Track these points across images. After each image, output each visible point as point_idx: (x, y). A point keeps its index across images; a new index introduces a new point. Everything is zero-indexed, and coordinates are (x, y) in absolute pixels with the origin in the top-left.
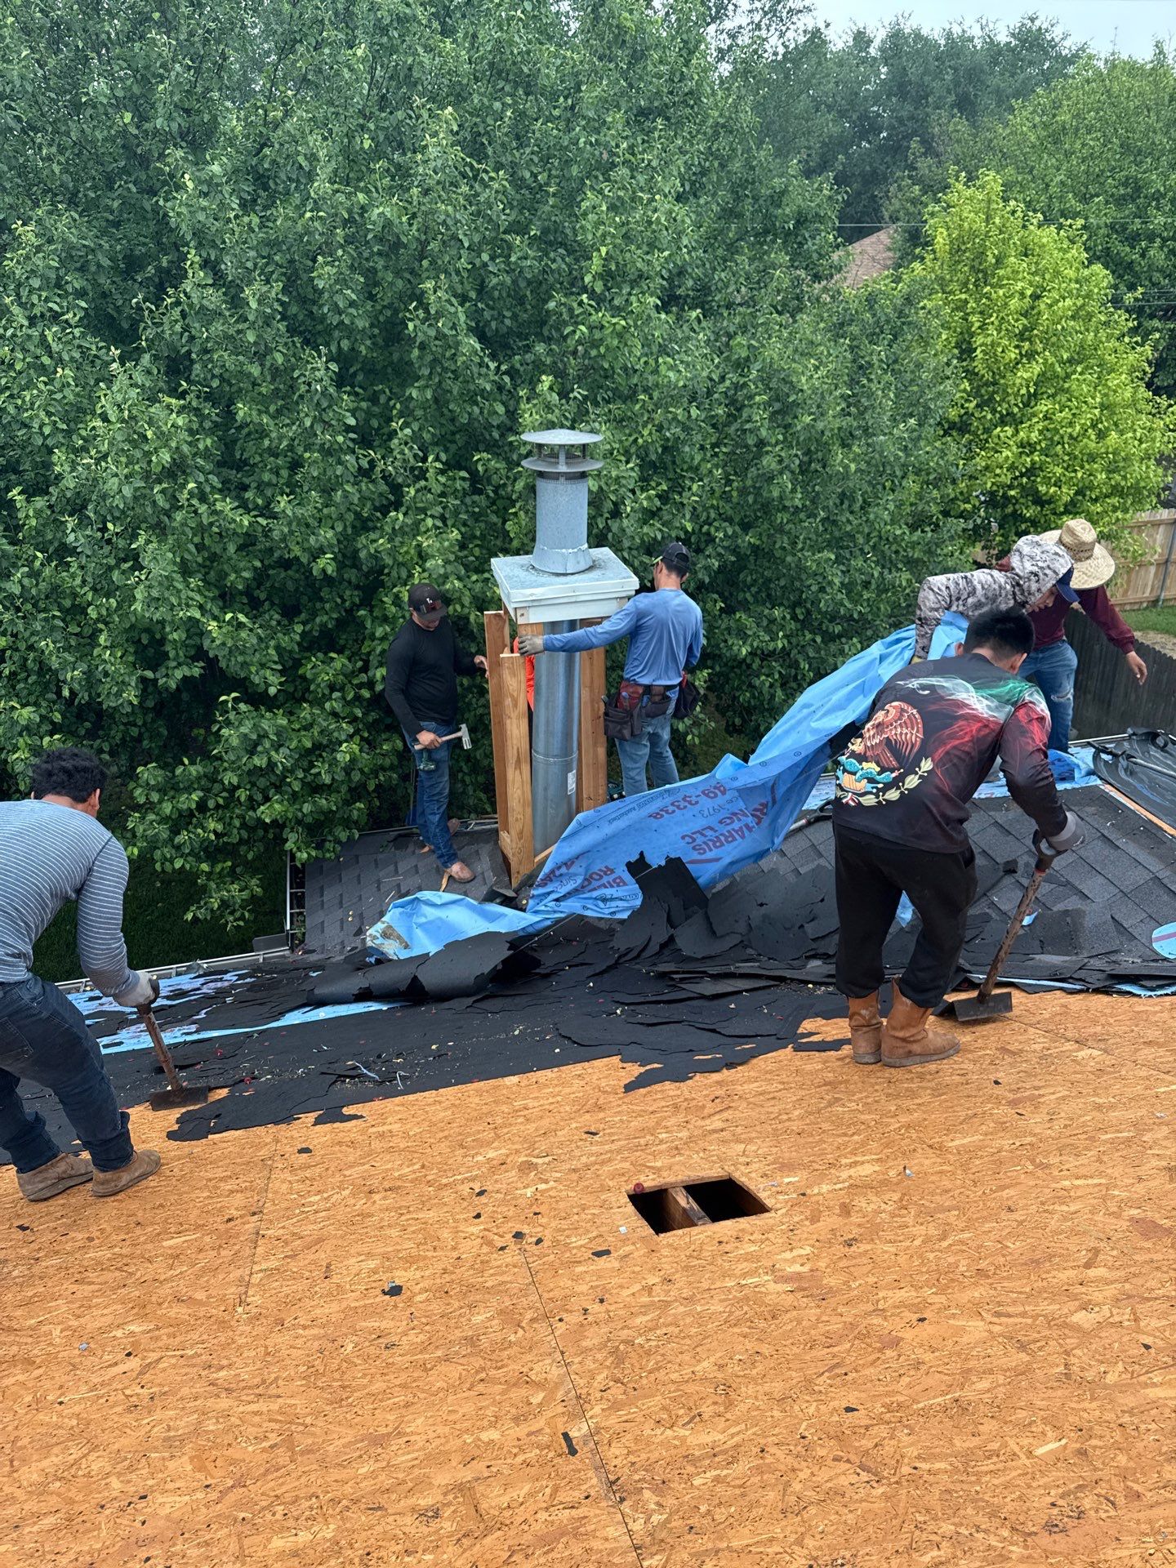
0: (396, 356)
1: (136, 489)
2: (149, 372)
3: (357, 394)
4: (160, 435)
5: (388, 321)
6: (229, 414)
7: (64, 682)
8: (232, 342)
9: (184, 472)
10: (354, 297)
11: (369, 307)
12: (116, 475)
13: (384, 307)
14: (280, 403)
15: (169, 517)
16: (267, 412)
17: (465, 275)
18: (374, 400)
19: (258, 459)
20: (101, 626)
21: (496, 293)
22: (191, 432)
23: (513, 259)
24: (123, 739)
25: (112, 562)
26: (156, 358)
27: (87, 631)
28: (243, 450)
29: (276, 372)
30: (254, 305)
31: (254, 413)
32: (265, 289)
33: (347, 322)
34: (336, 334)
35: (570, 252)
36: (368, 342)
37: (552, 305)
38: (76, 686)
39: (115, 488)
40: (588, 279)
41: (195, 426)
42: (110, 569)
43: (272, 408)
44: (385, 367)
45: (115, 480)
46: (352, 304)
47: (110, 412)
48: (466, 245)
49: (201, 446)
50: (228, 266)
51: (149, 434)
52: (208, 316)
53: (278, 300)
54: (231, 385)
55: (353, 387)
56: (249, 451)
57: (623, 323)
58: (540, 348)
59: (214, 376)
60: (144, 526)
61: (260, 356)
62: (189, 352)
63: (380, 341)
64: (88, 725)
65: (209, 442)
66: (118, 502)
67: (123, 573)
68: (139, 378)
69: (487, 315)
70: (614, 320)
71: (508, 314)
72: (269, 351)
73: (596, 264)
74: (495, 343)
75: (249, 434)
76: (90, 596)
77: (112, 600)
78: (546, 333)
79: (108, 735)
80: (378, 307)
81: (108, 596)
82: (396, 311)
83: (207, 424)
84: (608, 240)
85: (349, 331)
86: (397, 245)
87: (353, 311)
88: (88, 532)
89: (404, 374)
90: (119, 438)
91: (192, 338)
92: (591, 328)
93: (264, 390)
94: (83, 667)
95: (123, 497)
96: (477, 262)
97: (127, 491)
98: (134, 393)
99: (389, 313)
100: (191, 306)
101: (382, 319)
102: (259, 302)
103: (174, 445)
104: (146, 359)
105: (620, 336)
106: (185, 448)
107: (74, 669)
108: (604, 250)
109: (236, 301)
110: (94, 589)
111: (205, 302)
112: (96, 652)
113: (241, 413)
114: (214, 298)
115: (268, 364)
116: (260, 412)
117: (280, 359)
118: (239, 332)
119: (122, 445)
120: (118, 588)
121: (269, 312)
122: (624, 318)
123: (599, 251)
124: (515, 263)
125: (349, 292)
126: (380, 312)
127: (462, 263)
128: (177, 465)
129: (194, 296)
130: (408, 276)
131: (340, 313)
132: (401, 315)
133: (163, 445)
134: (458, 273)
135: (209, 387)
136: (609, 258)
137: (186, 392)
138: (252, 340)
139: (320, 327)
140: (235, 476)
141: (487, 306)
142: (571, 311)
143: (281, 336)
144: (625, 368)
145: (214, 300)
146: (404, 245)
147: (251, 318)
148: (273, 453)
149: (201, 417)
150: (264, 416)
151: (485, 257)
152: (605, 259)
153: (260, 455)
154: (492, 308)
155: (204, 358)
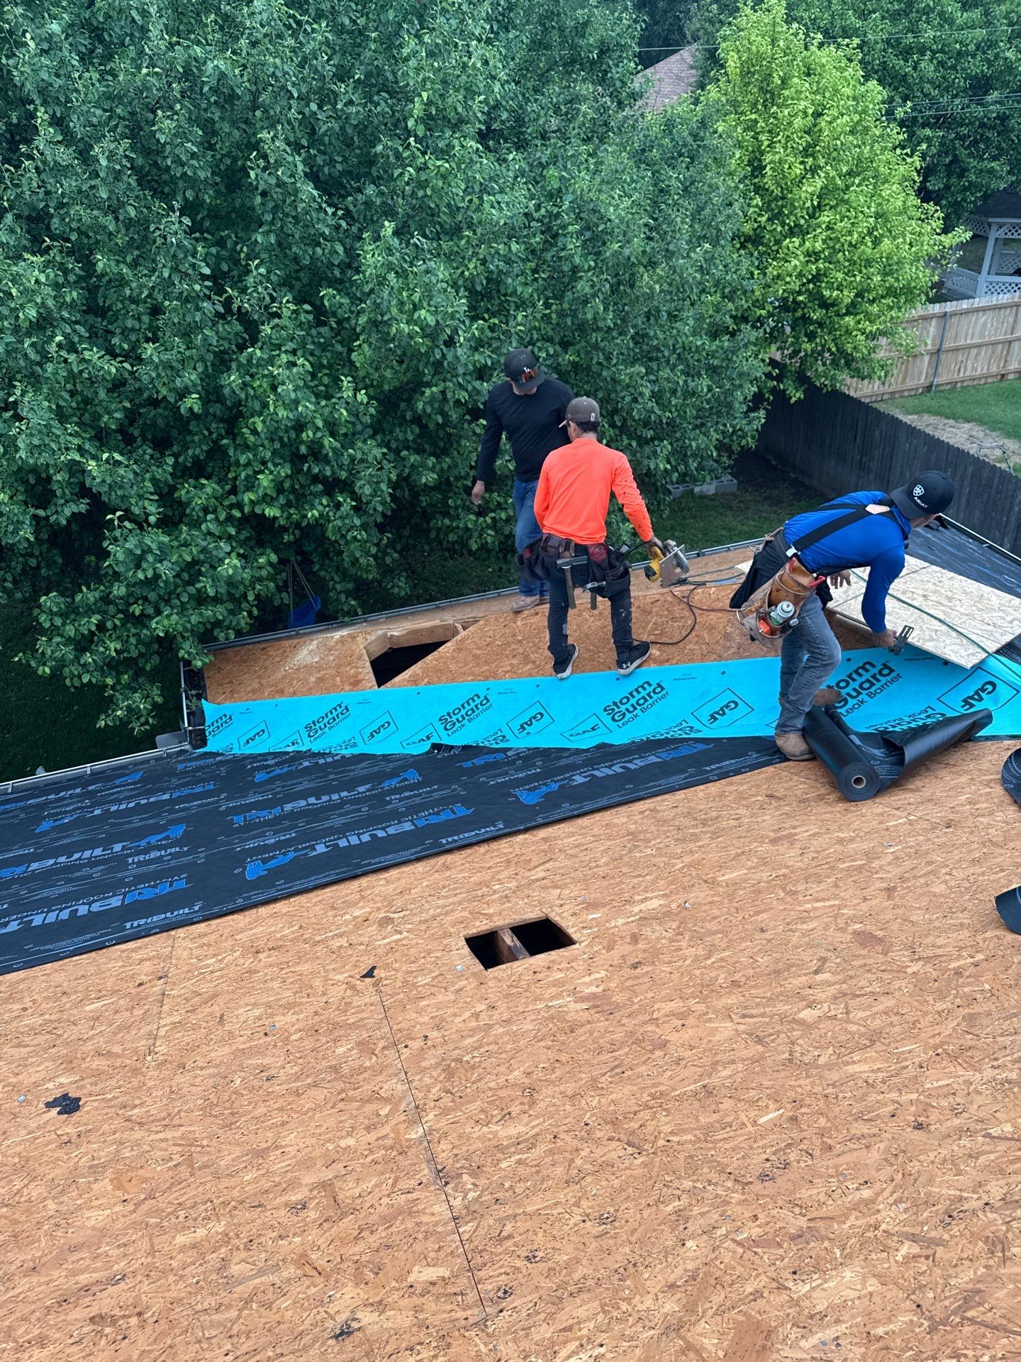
0: (238, 203)
1: (8, 344)
2: (12, 231)
3: (206, 239)
5: (228, 168)
6: (89, 265)
8: (85, 197)
9: (50, 325)
10: (195, 149)
11: (209, 158)
13: (223, 156)
14: (136, 253)
15: (41, 368)
16: (124, 262)
17: (296, 125)
18: (221, 243)
19: (120, 306)
21: (326, 139)
22: (57, 286)
23: (339, 106)
24: (23, 570)
26: (18, 217)
28: (105, 298)
29: (129, 224)
30: (104, 162)
31: (113, 263)
32: (112, 146)
33: (189, 173)
34: (181, 184)
35: (392, 94)
36: (211, 192)
37: (379, 148)
40: (411, 123)
41: (61, 280)
43: (129, 259)
44: (229, 213)
46: (193, 155)
48: (296, 95)
49: (68, 299)
50: (75, 124)
51: (14, 292)
52: (60, 170)
53: (126, 156)
54: (88, 237)
55: (202, 233)
56: (110, 298)
57: (447, 165)
58: (370, 190)
59: (72, 230)
60: (19, 376)
61: (113, 210)
62: (47, 206)
63: (223, 189)
65: (75, 294)
67: (5, 421)
68: (3, 237)
69: (319, 160)
70: (439, 163)
71: (340, 159)
72: (122, 205)
73: (417, 108)
74: (331, 188)
75: (110, 281)
78: (375, 174)
79: (9, 566)
80: (218, 156)
82: (235, 160)
83: (72, 278)
84: (428, 85)
85: (192, 182)
86: (232, 97)
87: (194, 162)
89: (250, 221)
91: (47, 193)
92: (419, 170)
93: (119, 242)
96: (306, 111)
99: (229, 162)
100: (45, 162)
101: (222, 167)
102: (108, 158)
103: (42, 299)
104: (8, 217)
105: (444, 177)
106: (50, 303)
108: (425, 95)
109: (84, 155)
111: (57, 158)
113: (100, 265)
114: (64, 155)
115: (121, 217)
116: (118, 262)
117: (133, 213)
118: (92, 187)
121: (118, 167)
122: (447, 161)
123: (420, 95)
124: (342, 110)
125: (189, 145)
126: (221, 160)
127: (293, 114)
128: (45, 319)
129: (47, 152)
130: (243, 126)
131: (183, 165)
132: (239, 163)
133: (30, 301)
134: (289, 122)
135: (68, 240)
136: (430, 103)
137: (49, 248)
138: (104, 195)
139: (165, 177)
140: (100, 324)
141: (319, 151)
142: (398, 156)
143: (132, 190)
144: (449, 206)
145: (65, 157)
146: (239, 98)
147: (102, 174)
148: (134, 301)
149: (66, 272)
150: (122, 266)
151: (314, 107)
152: (426, 105)
153: (122, 302)
154: (323, 153)
155: (62, 212)
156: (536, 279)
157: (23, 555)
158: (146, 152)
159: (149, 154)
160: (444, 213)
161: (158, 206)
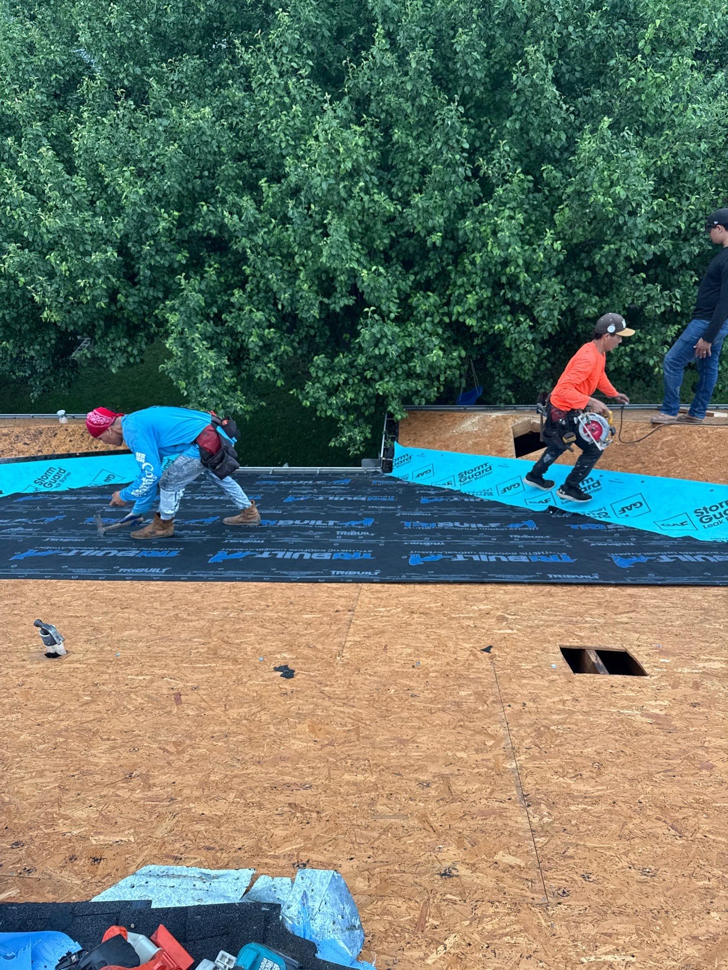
0: (497, 98)
1: (330, 185)
2: (346, 108)
3: (469, 123)
4: (347, 150)
5: (497, 72)
6: (388, 136)
7: (279, 300)
8: (397, 89)
9: (358, 174)
10: (479, 57)
11: (486, 64)
12: (319, 175)
13: (495, 63)
14: (420, 129)
15: (346, 202)
16: (411, 135)
17: (555, 41)
18: (479, 126)
19: (402, 165)
20: (301, 268)
21: (572, 54)
22: (365, 148)
23: (588, 29)
24: (306, 336)
25: (311, 229)
26: (351, 99)
27: (294, 269)
28: (393, 159)
29: (421, 108)
30: (414, 65)
31: (404, 136)
32: (422, 53)
33: (471, 74)
34: (462, 82)
35: (630, 22)
36: (482, 89)
37: (613, 62)
38: (285, 303)
39: (318, 184)
40: (641, 44)
41: (368, 144)
42: (310, 233)
43: (415, 134)
44: (489, 105)
45: (319, 178)
46: (476, 62)
47: (320, 135)
48: (560, 19)
49: (370, 157)
50: (401, 38)
51: (341, 150)
52: (384, 70)
53: (429, 61)
54: (392, 117)
55: (468, 118)
56: (397, 160)
57: (663, 77)
58: (597, 94)
59: (383, 111)
60: (331, 207)
61: (413, 98)
62: (370, 94)
63: (489, 87)
64: (288, 324)
65: (375, 154)
66: (318, 192)
67: (317, 236)
68: (340, 112)
69: (564, 69)
70: (657, 75)
71: (578, 69)
72: (419, 95)
73: (649, 33)
74: (567, 89)
75: (398, 148)
76: (296, 249)
77: (309, 252)
78: (602, 81)
79: (298, 332)
80: (492, 63)
81: (307, 248)
82: (502, 67)
83: (375, 143)
84: (662, 14)
85: (469, 80)
86: (513, 19)
87: (476, 67)
88: (300, 210)
89: (502, 110)
90: (323, 152)
91: (372, 85)
92: (639, 80)
93: (411, 121)
94: (289, 292)
95: (322, 189)
96: (565, 32)
97: (325, 186)
98: (335, 123)
99: (498, 67)
100: (375, 64)
101: (493, 71)
102: (417, 63)
103: (355, 157)
104: (346, 99)
105: (658, 86)
106: (361, 159)
107: (285, 293)
108: (658, 22)
109: (402, 61)
110: (299, 244)
111: (383, 61)
112: (298, 282)
113: (396, 136)
114: (390, 59)
115: (417, 104)
116: (408, 135)
117: (425, 102)
118: (402, 82)
119: (325, 156)
120: (312, 245)
121: (422, 69)
122: (664, 74)
123: (654, 22)
124: (590, 32)
125: (475, 54)
126: (493, 66)
127: (555, 33)
128: (355, 170)
129: (377, 57)
130: (515, 41)
131: (467, 68)
132: (505, 69)
133: (348, 157)
134: (550, 40)
135: (379, 118)
136: (661, 28)
137: (365, 122)
138: (409, 88)
139: (452, 76)
140: (387, 176)
141: (565, 62)
142: (626, 68)
143: (427, 85)
144: (655, 109)
145: (389, 60)
146: (518, 19)
147: (411, 73)
148: (412, 163)
149: (372, 138)
150: (409, 138)
151: (571, 29)
152: (657, 29)
153: (404, 163)
154: (567, 64)
155: (379, 98)
156: (711, 172)
157: (307, 327)
158: (444, 58)
159: (444, 59)
160: (651, 114)
161: (443, 97)
